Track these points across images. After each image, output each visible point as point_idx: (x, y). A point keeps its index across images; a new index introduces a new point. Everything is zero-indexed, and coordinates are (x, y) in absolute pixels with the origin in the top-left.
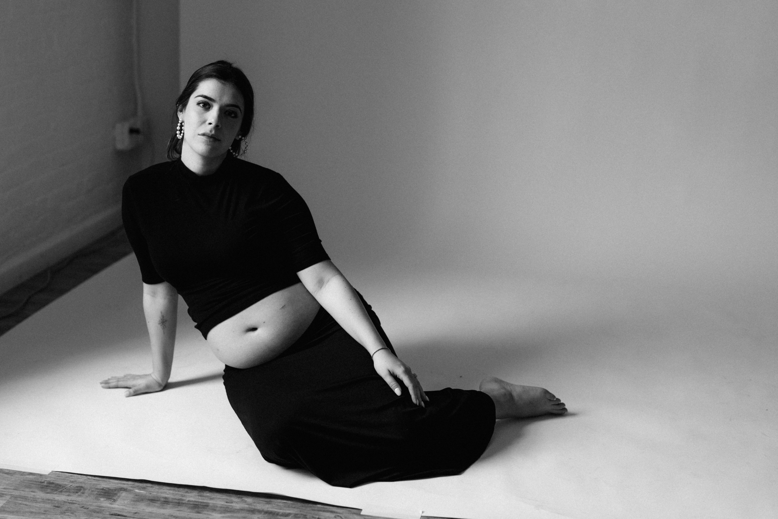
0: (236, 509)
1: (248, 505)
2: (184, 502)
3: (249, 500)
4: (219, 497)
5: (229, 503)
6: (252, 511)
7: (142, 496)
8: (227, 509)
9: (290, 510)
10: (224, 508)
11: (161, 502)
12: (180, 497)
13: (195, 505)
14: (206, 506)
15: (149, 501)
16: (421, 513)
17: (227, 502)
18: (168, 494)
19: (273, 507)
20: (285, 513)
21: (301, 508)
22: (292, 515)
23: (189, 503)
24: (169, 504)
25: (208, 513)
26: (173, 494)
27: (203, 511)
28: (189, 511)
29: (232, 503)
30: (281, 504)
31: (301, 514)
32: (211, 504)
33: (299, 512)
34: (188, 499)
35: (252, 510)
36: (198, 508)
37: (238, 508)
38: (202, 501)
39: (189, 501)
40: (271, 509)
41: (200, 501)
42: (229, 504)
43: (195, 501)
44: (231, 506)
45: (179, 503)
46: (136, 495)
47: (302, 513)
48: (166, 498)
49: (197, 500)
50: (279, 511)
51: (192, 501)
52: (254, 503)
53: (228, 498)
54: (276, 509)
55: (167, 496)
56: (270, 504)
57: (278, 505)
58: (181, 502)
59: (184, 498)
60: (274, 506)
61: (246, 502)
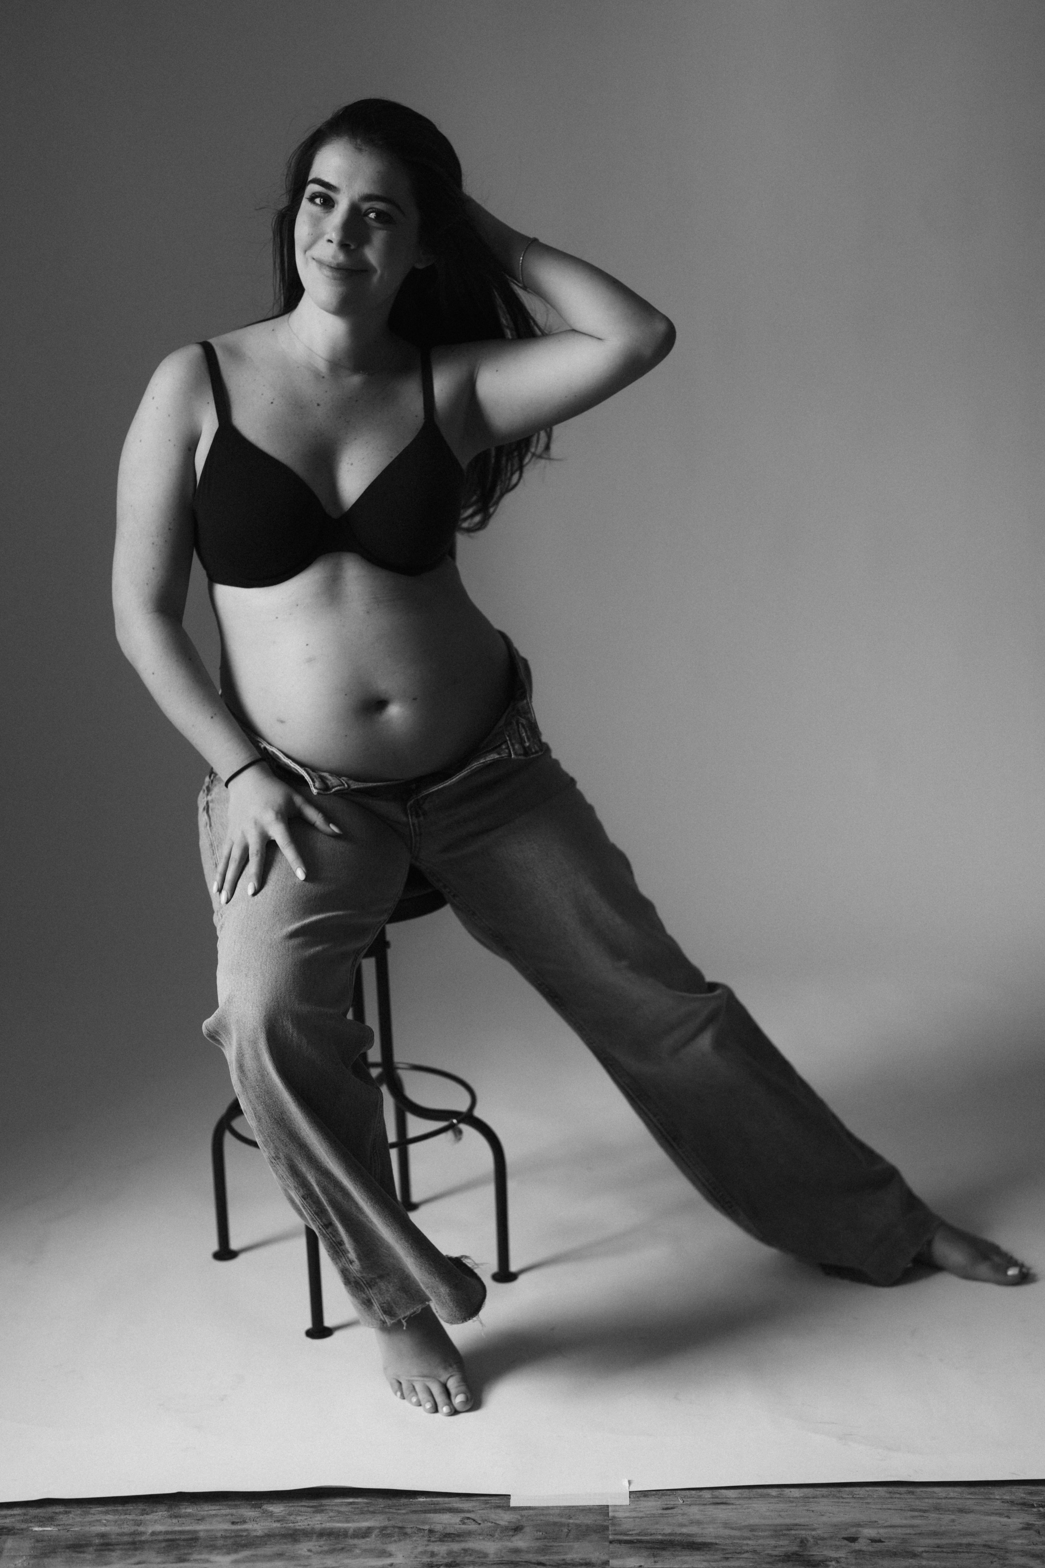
0: (257, 1537)
1: (278, 1521)
2: (143, 1538)
3: (278, 1509)
4: (214, 1512)
5: (237, 1523)
6: (291, 1535)
7: (50, 1540)
8: (238, 1539)
9: (367, 1520)
10: (231, 1537)
11: (95, 1548)
12: (133, 1528)
13: (171, 1543)
14: (192, 1539)
15: (68, 1550)
16: (627, 1485)
17: (233, 1523)
18: (105, 1525)
19: (331, 1519)
20: (360, 1529)
21: (387, 1510)
22: (376, 1532)
23: (154, 1538)
24: (113, 1551)
25: (203, 1557)
26: (116, 1521)
27: (190, 1554)
28: (159, 1560)
29: (244, 1522)
30: (343, 1509)
31: (394, 1527)
32: (202, 1534)
33: (386, 1523)
34: (150, 1530)
35: (290, 1532)
36: (177, 1547)
37: (259, 1533)
38: (180, 1529)
39: (153, 1533)
40: (329, 1525)
41: (177, 1528)
42: (239, 1527)
43: (167, 1533)
44: (246, 1530)
45: (134, 1543)
46: (38, 1541)
47: (392, 1523)
48: (103, 1535)
49: (170, 1529)
50: (346, 1525)
51: (160, 1533)
52: (290, 1514)
53: (234, 1511)
54: (338, 1522)
55: (103, 1529)
56: (322, 1511)
57: (339, 1512)
58: (138, 1538)
59: (141, 1529)
60: (331, 1514)
61: (271, 1514)
